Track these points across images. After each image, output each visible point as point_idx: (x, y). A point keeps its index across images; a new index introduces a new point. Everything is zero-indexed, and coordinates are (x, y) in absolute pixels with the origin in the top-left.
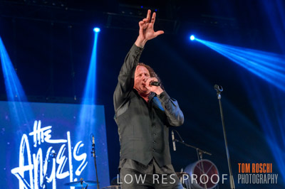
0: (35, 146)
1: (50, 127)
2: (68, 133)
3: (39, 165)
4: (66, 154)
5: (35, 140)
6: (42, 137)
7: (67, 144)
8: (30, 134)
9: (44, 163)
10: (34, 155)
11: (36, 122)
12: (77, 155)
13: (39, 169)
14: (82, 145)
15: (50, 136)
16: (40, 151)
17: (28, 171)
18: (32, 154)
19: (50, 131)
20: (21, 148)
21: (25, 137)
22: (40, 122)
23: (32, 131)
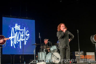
0: (16, 31)
1: (20, 26)
2: (25, 28)
3: (16, 37)
4: (24, 34)
5: (16, 29)
6: (18, 29)
7: (24, 31)
8: (14, 27)
9: (18, 36)
10: (15, 34)
11: (16, 24)
12: (27, 34)
13: (16, 38)
14: (28, 31)
15: (20, 28)
16: (17, 32)
17: (13, 38)
18: (15, 33)
19: (20, 27)
20: (12, 31)
21: (13, 28)
22: (17, 24)
23: (15, 26)
